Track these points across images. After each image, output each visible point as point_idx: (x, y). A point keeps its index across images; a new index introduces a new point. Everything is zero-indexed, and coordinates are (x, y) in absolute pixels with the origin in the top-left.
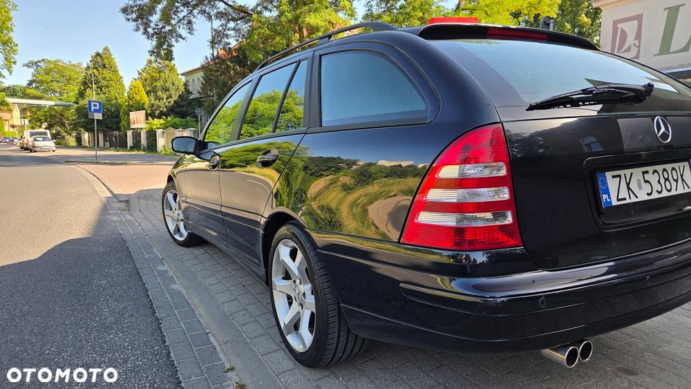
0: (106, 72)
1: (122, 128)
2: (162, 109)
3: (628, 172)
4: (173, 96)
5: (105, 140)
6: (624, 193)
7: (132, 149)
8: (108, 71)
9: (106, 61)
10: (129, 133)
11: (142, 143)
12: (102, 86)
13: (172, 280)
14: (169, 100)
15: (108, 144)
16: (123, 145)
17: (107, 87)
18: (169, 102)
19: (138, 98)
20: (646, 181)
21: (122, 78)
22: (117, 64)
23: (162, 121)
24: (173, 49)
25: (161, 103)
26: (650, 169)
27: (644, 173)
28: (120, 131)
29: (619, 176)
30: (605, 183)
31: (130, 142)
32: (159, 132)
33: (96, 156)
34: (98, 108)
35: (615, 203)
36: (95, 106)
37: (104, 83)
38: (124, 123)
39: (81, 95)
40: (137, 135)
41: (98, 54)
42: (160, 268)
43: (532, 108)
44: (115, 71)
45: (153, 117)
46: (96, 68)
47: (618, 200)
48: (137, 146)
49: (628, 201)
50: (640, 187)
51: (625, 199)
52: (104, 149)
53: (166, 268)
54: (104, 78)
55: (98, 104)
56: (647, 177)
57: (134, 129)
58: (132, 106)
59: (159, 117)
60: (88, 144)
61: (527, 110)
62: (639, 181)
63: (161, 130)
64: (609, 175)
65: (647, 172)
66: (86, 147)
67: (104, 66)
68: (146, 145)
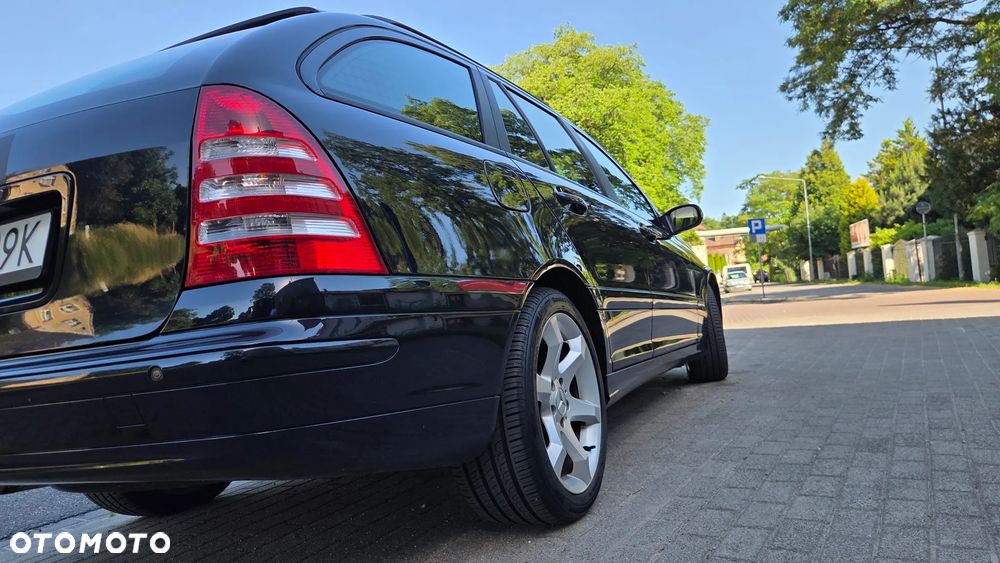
0: (826, 175)
1: (842, 250)
2: (897, 213)
4: (917, 189)
5: (825, 270)
7: (854, 278)
8: (829, 172)
9: (826, 160)
10: (851, 256)
11: (866, 269)
12: (821, 195)
14: (909, 197)
15: (828, 275)
16: (843, 275)
17: (829, 194)
18: (909, 201)
19: (862, 202)
21: (849, 177)
22: (841, 160)
23: (893, 232)
25: (895, 204)
28: (840, 254)
31: (852, 269)
32: (886, 248)
34: (760, 227)
36: (757, 225)
37: (823, 190)
38: (843, 242)
39: (795, 211)
40: (859, 258)
41: (816, 153)
44: (839, 170)
45: (883, 225)
46: (813, 172)
48: (860, 273)
52: (821, 280)
54: (824, 184)
55: (760, 223)
57: (856, 249)
58: (854, 216)
59: (891, 226)
60: (809, 278)
63: (889, 245)
66: (805, 281)
67: (824, 166)
68: (872, 272)
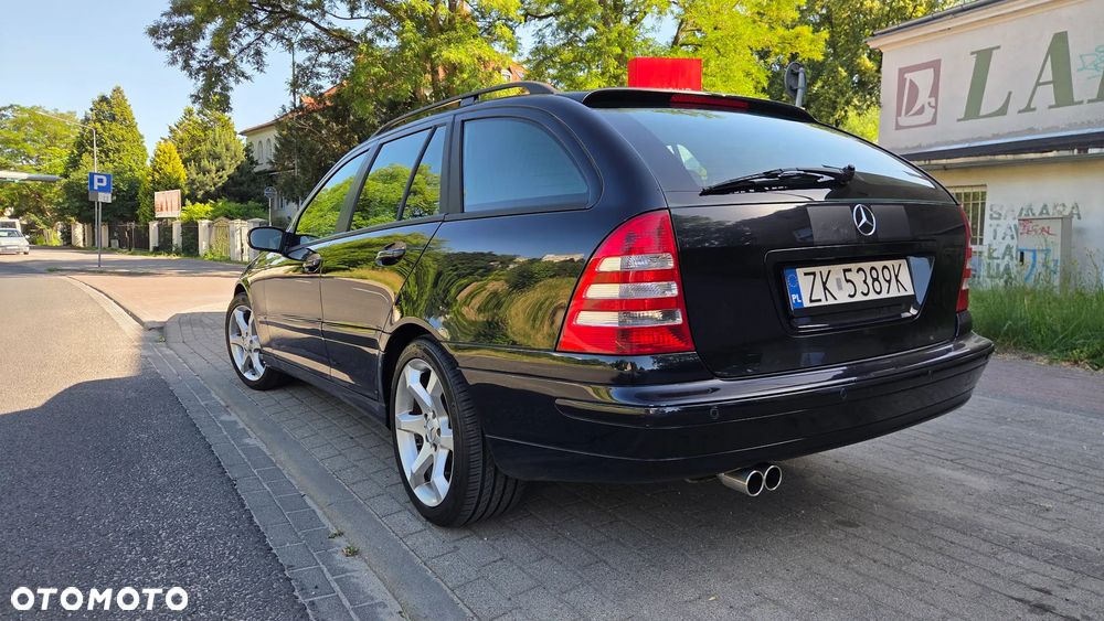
0: (116, 128)
1: (141, 218)
2: (208, 188)
3: (824, 269)
4: (227, 167)
5: (111, 237)
6: (819, 293)
7: (157, 250)
8: (119, 126)
9: (116, 110)
10: (153, 226)
11: (175, 242)
12: (109, 150)
13: (244, 433)
14: (220, 174)
15: (116, 243)
16: (141, 244)
17: (118, 151)
18: (221, 177)
19: (168, 169)
20: (848, 281)
21: (142, 137)
22: (134, 115)
23: (208, 207)
24: (230, 93)
25: (207, 179)
26: (854, 266)
27: (845, 271)
28: (137, 222)
29: (814, 274)
30: (795, 280)
31: (153, 241)
32: (203, 224)
33: (100, 262)
34: (104, 184)
35: (807, 304)
36: (100, 181)
37: (111, 144)
38: (143, 209)
39: (74, 163)
40: (165, 230)
41: (104, 99)
42: (225, 417)
43: (705, 193)
44: (132, 127)
45: (194, 200)
46: (100, 121)
47: (811, 301)
48: (165, 245)
49: (824, 303)
50: (840, 288)
51: (820, 300)
52: (110, 250)
53: (233, 417)
54: (113, 137)
55: (105, 178)
56: (849, 275)
57: (160, 219)
58: (159, 183)
59: (204, 201)
60: (81, 245)
61: (701, 195)
62: (838, 281)
63: (207, 221)
64: (800, 272)
65: (850, 270)
66: (79, 248)
67: (113, 118)
68: (180, 245)
